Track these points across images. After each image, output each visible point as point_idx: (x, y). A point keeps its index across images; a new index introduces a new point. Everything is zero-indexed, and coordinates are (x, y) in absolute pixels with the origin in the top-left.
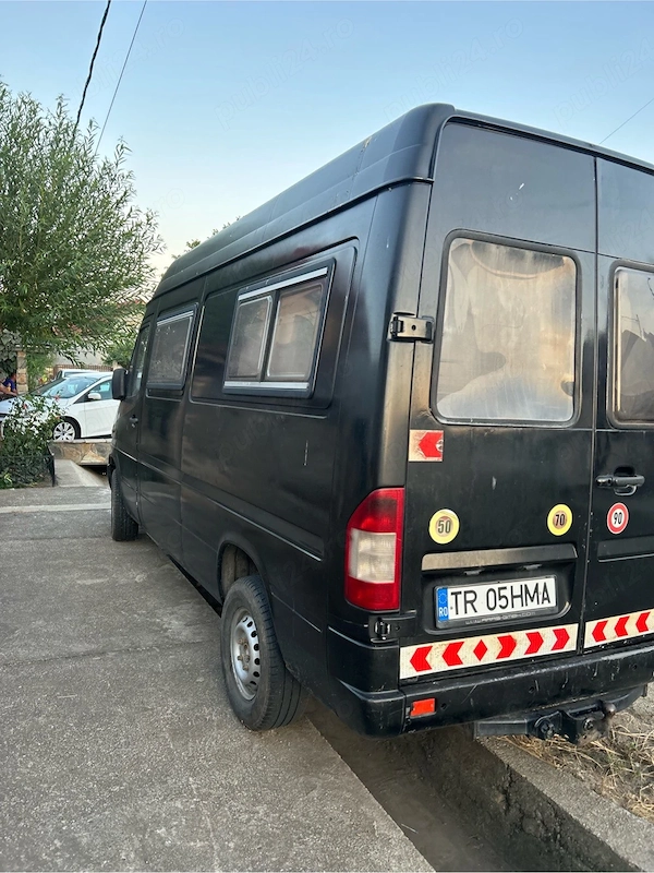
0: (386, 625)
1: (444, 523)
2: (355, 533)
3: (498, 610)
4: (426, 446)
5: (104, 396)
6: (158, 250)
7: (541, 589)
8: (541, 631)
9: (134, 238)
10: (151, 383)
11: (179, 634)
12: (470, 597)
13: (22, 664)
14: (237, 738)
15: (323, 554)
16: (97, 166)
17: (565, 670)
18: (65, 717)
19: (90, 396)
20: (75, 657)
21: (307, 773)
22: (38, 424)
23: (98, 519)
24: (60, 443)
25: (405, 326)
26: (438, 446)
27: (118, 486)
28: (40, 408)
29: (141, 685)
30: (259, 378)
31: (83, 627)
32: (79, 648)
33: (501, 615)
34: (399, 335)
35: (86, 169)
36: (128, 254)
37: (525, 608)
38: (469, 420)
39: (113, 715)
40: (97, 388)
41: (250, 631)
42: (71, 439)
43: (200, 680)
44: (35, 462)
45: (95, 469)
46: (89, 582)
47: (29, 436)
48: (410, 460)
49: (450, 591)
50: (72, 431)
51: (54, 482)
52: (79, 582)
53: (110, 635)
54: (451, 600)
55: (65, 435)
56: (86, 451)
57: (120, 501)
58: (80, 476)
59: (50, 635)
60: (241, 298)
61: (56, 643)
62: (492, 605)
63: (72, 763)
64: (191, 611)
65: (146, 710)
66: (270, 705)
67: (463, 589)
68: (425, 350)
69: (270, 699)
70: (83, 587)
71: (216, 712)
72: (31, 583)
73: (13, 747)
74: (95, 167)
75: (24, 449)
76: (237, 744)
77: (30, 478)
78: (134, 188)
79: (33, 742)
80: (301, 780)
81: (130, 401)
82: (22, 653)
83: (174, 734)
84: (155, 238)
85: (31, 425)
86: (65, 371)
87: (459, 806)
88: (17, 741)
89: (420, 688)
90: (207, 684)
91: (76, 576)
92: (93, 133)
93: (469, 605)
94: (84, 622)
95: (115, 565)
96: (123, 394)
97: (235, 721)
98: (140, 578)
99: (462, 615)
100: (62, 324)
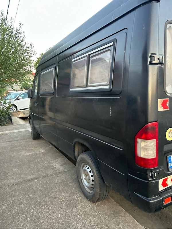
0: (155, 173)
1: (170, 133)
2: (139, 140)
4: (164, 105)
5: (23, 98)
6: (35, 54)
9: (27, 51)
10: (41, 92)
11: (60, 169)
13: (12, 185)
14: (88, 206)
15: (123, 147)
16: (14, 31)
18: (30, 204)
19: (19, 98)
20: (29, 181)
21: (115, 217)
22: (5, 107)
23: (27, 134)
24: (12, 112)
25: (155, 58)
26: (167, 104)
27: (33, 124)
28: (5, 102)
29: (52, 189)
30: (85, 86)
31: (30, 169)
32: (30, 177)
34: (153, 62)
35: (11, 32)
36: (26, 56)
39: (46, 201)
40: (20, 96)
41: (88, 170)
42: (15, 111)
43: (70, 185)
44: (6, 118)
45: (23, 118)
46: (28, 154)
47: (3, 111)
48: (159, 111)
50: (15, 108)
51: (12, 124)
52: (25, 154)
53: (38, 172)
55: (13, 109)
56: (20, 113)
57: (34, 128)
58: (19, 121)
59: (19, 174)
60: (73, 60)
61: (22, 176)
63: (36, 223)
64: (61, 161)
65: (56, 198)
66: (100, 195)
69: (100, 194)
70: (27, 156)
71: (78, 197)
72: (11, 156)
73: (15, 218)
74: (13, 31)
75: (2, 115)
76: (89, 208)
77: (5, 123)
78: (25, 36)
79: (21, 216)
80: (114, 220)
81: (34, 98)
82: (12, 181)
83: (67, 206)
84: (34, 51)
85: (3, 108)
86: (10, 92)
87: (160, 218)
88: (16, 216)
89: (165, 194)
90: (73, 186)
91: (24, 153)
92: (12, 21)
94: (29, 168)
95: (35, 148)
96: (31, 96)
97: (86, 199)
98: (43, 151)
100: (8, 78)
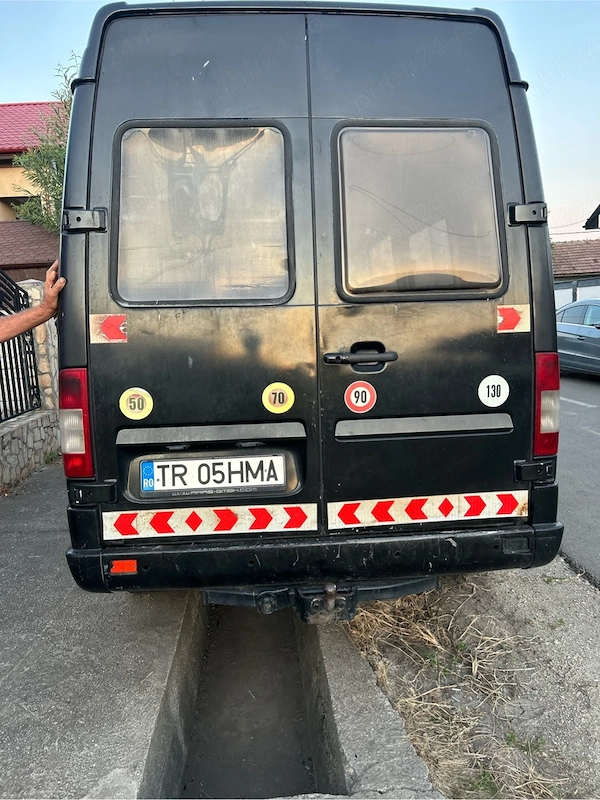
1: (136, 401)
3: (212, 484)
4: (109, 328)
7: (266, 466)
8: (269, 508)
12: (179, 471)
17: (294, 549)
25: (70, 218)
26: (122, 329)
33: (214, 489)
37: (245, 484)
38: (154, 303)
48: (92, 342)
49: (156, 464)
54: (158, 473)
62: (204, 479)
67: (171, 463)
68: (100, 239)
93: (177, 479)
99: (169, 486)
